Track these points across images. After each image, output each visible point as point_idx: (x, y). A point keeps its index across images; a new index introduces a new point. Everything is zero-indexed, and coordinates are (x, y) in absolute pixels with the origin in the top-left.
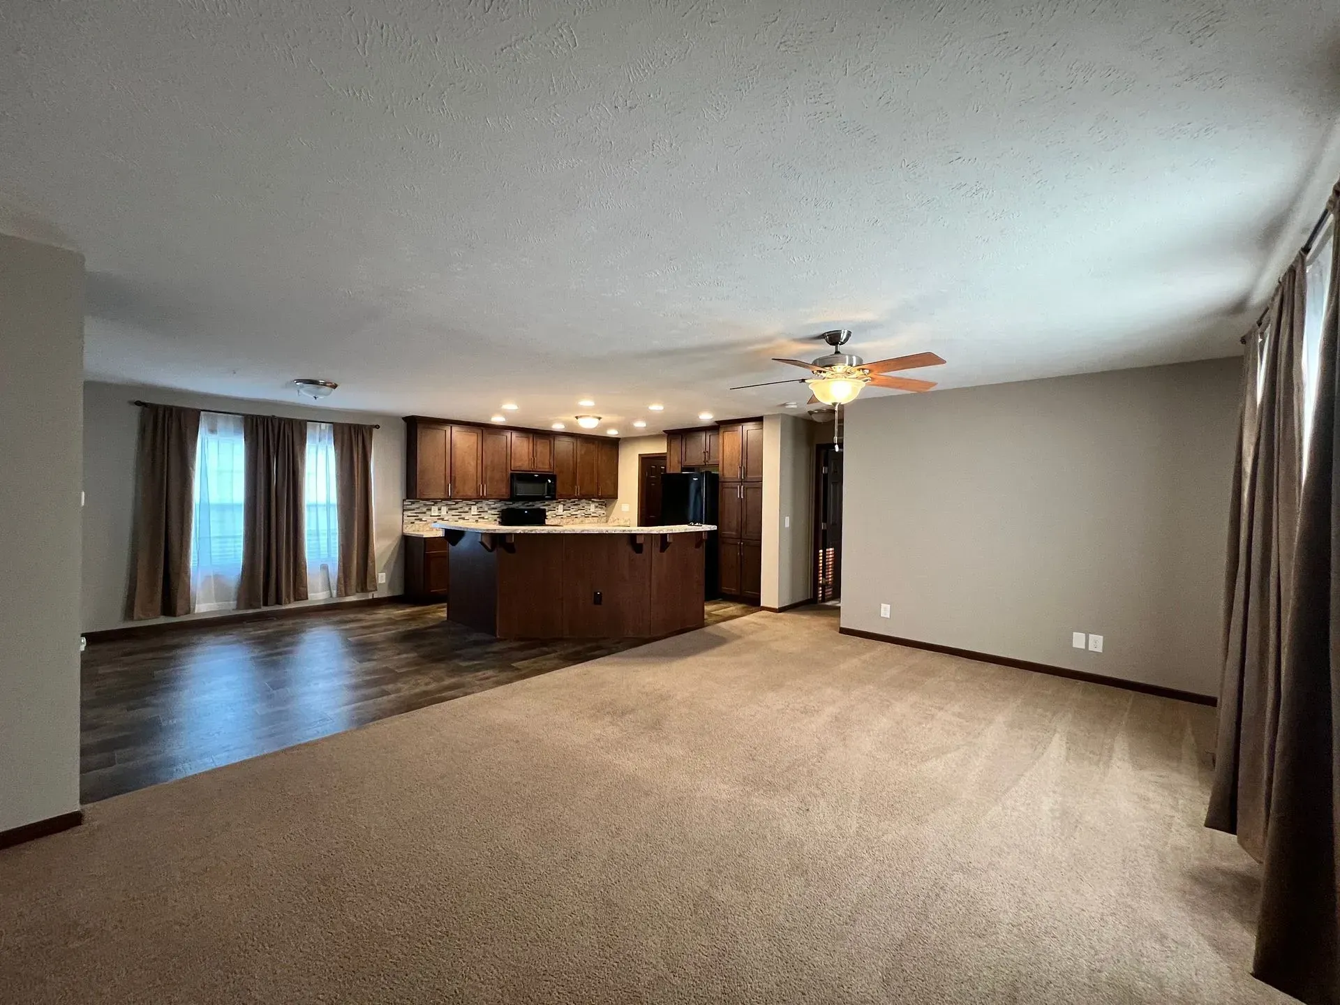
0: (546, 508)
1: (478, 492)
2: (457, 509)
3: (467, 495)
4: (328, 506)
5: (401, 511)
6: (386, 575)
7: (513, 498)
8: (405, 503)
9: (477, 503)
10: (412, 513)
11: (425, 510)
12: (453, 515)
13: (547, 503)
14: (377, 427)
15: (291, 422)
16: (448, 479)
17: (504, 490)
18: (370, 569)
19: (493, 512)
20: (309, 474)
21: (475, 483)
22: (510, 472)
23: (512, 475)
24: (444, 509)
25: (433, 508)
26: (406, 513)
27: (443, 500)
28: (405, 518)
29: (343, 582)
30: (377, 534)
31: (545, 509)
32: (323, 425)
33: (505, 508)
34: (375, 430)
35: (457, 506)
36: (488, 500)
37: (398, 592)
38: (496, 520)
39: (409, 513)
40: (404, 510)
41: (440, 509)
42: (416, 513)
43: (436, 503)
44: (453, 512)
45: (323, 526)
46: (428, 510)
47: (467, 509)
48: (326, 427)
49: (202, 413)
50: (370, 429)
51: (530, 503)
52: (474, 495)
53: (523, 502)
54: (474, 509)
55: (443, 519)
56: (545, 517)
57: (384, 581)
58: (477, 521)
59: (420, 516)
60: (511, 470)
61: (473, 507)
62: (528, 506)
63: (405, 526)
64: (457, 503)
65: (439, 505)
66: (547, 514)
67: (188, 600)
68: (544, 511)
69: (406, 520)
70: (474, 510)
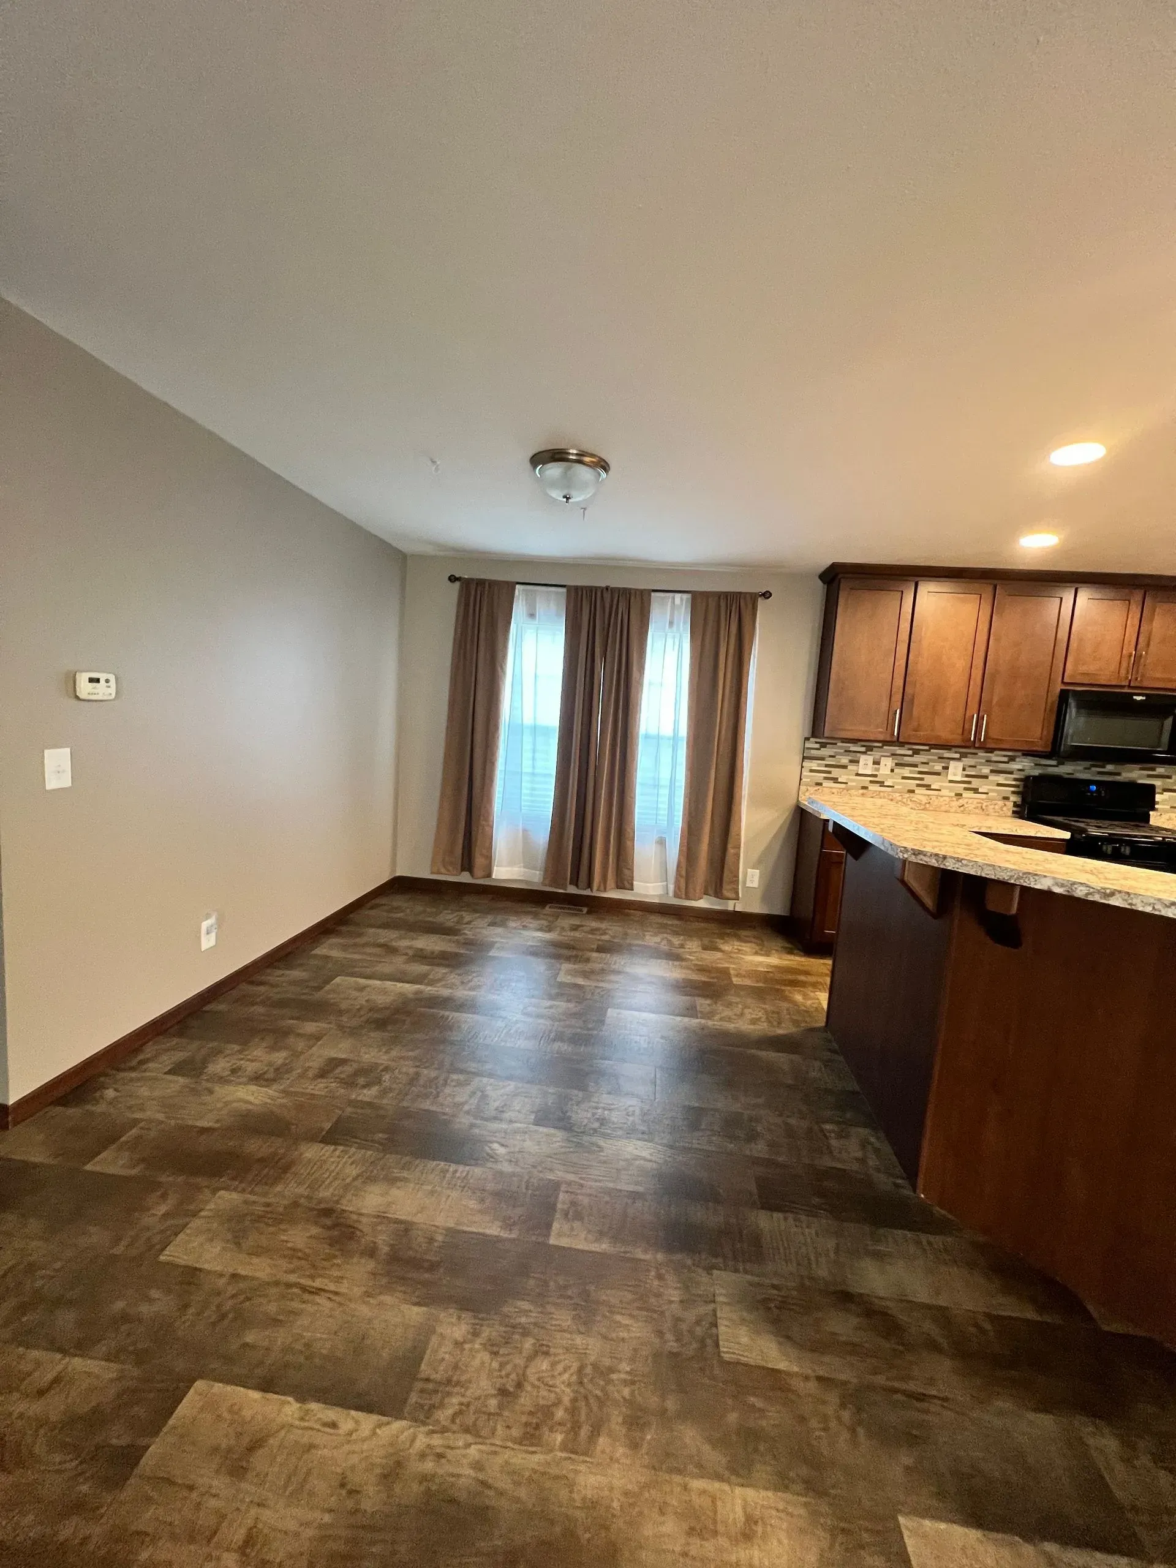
0: (1158, 783)
1: (965, 731)
2: (916, 766)
3: (938, 737)
4: (675, 738)
5: (799, 758)
6: (760, 872)
7: (1056, 750)
8: (808, 745)
9: (964, 755)
10: (819, 765)
11: (844, 760)
12: (904, 778)
13: (1161, 770)
14: (767, 595)
15: (626, 594)
16: (898, 697)
17: (1037, 733)
18: (729, 859)
19: (1001, 778)
20: (650, 684)
21: (962, 710)
22: (1059, 687)
23: (1064, 696)
24: (887, 763)
25: (863, 759)
26: (806, 764)
27: (885, 743)
28: (804, 773)
29: (684, 873)
30: (751, 797)
31: (1153, 787)
32: (678, 596)
33: (1036, 772)
34: (761, 602)
35: (917, 759)
36: (991, 750)
37: (778, 908)
38: (1006, 798)
39: (814, 765)
40: (804, 758)
41: (876, 763)
42: (827, 766)
43: (870, 749)
44: (906, 772)
45: (665, 775)
46: (851, 761)
47: (938, 767)
48: (682, 600)
49: (517, 586)
50: (752, 599)
51: (1110, 768)
52: (957, 739)
53: (1088, 764)
54: (955, 768)
55: (882, 784)
56: (1152, 805)
57: (755, 884)
58: (959, 795)
59: (835, 773)
60: (1063, 682)
61: (952, 764)
62: (1100, 773)
63: (803, 788)
64: (916, 752)
65: (876, 754)
66: (1158, 798)
67: (489, 858)
68: (1151, 790)
69: (807, 777)
70: (956, 771)
